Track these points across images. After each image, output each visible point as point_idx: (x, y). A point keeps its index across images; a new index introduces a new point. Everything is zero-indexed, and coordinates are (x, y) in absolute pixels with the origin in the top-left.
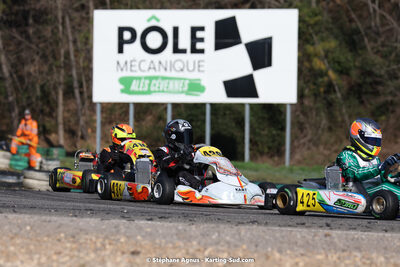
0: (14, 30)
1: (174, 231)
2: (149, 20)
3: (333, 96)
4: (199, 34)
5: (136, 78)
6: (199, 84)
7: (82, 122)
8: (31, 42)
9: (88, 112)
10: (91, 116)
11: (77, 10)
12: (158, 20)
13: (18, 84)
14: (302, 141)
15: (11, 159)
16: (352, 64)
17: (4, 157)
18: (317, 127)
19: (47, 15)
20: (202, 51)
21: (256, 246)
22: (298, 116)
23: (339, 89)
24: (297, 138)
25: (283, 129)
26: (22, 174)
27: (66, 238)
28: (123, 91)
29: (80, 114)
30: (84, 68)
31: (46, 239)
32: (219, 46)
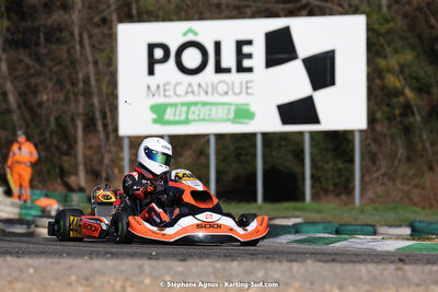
0: (21, 51)
1: (211, 269)
2: (185, 34)
3: (411, 119)
4: (246, 49)
5: (172, 105)
6: (248, 110)
7: (106, 161)
8: (42, 65)
9: (113, 149)
10: (117, 153)
11: (97, 25)
12: (196, 34)
13: (28, 117)
14: (375, 175)
15: (21, 207)
16: (433, 81)
17: (13, 205)
18: (392, 157)
19: (61, 31)
20: (250, 70)
21: (312, 283)
22: (369, 145)
23: (419, 110)
24: (368, 171)
25: (352, 161)
26: (33, 222)
27: (78, 281)
28: (155, 121)
29: (103, 151)
30: (108, 95)
31: (53, 283)
32: (270, 63)
